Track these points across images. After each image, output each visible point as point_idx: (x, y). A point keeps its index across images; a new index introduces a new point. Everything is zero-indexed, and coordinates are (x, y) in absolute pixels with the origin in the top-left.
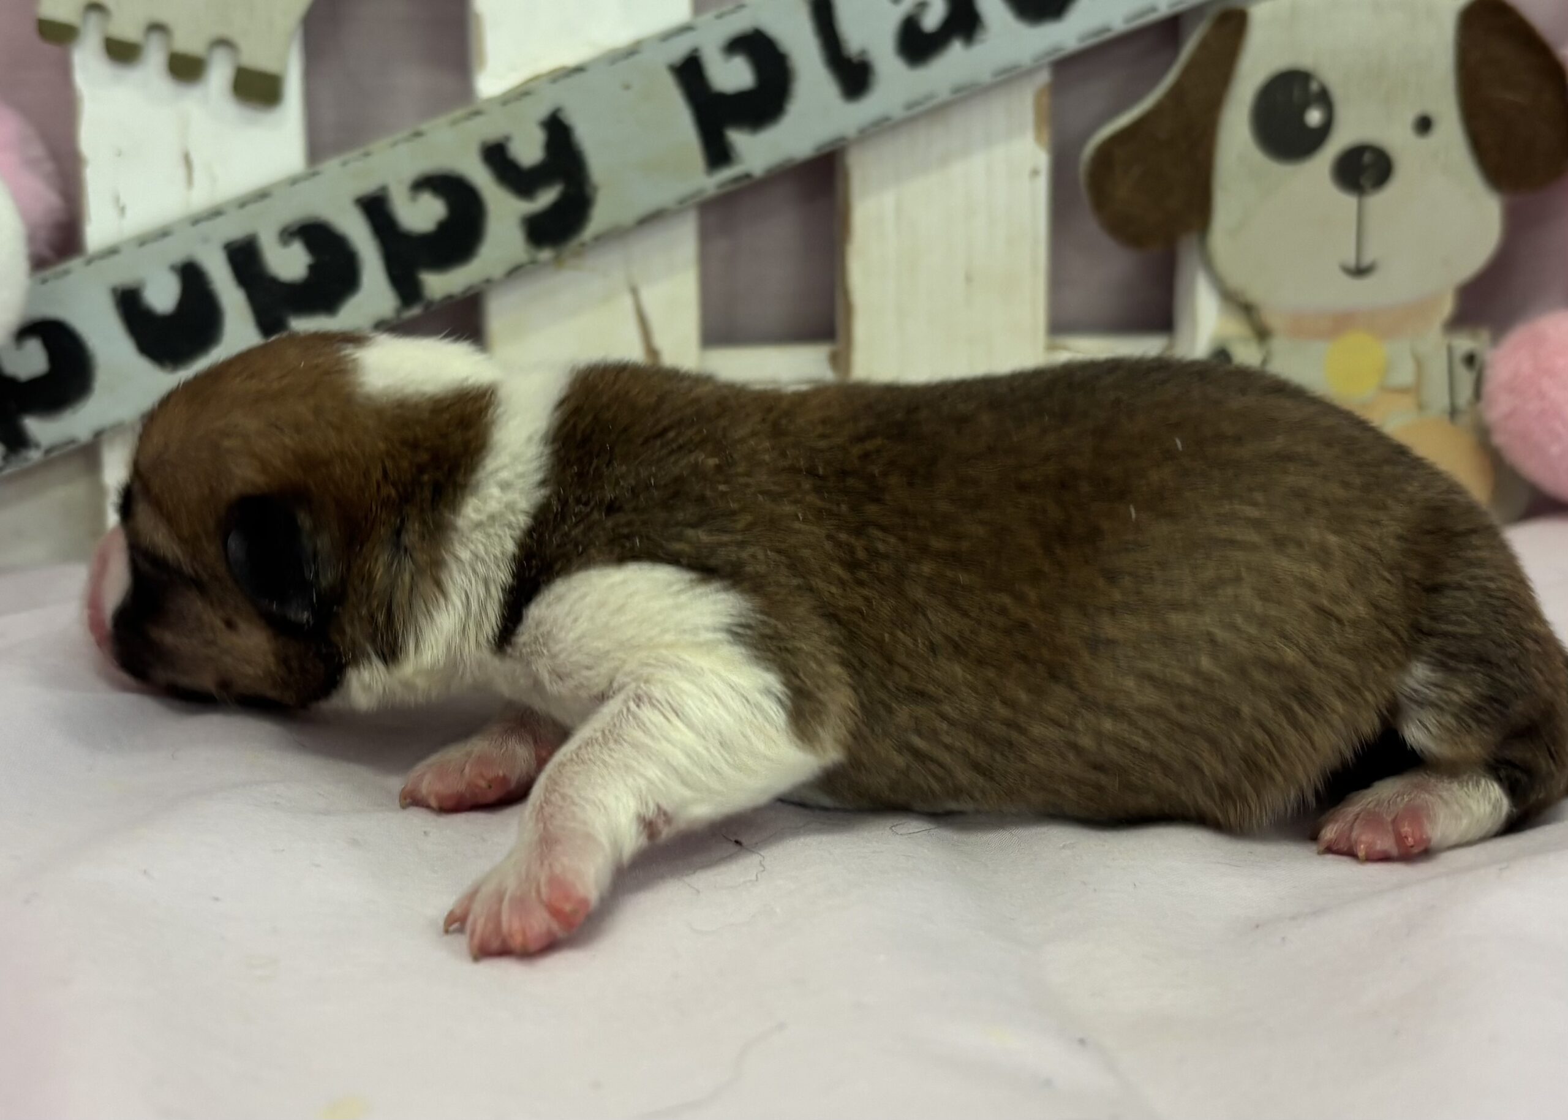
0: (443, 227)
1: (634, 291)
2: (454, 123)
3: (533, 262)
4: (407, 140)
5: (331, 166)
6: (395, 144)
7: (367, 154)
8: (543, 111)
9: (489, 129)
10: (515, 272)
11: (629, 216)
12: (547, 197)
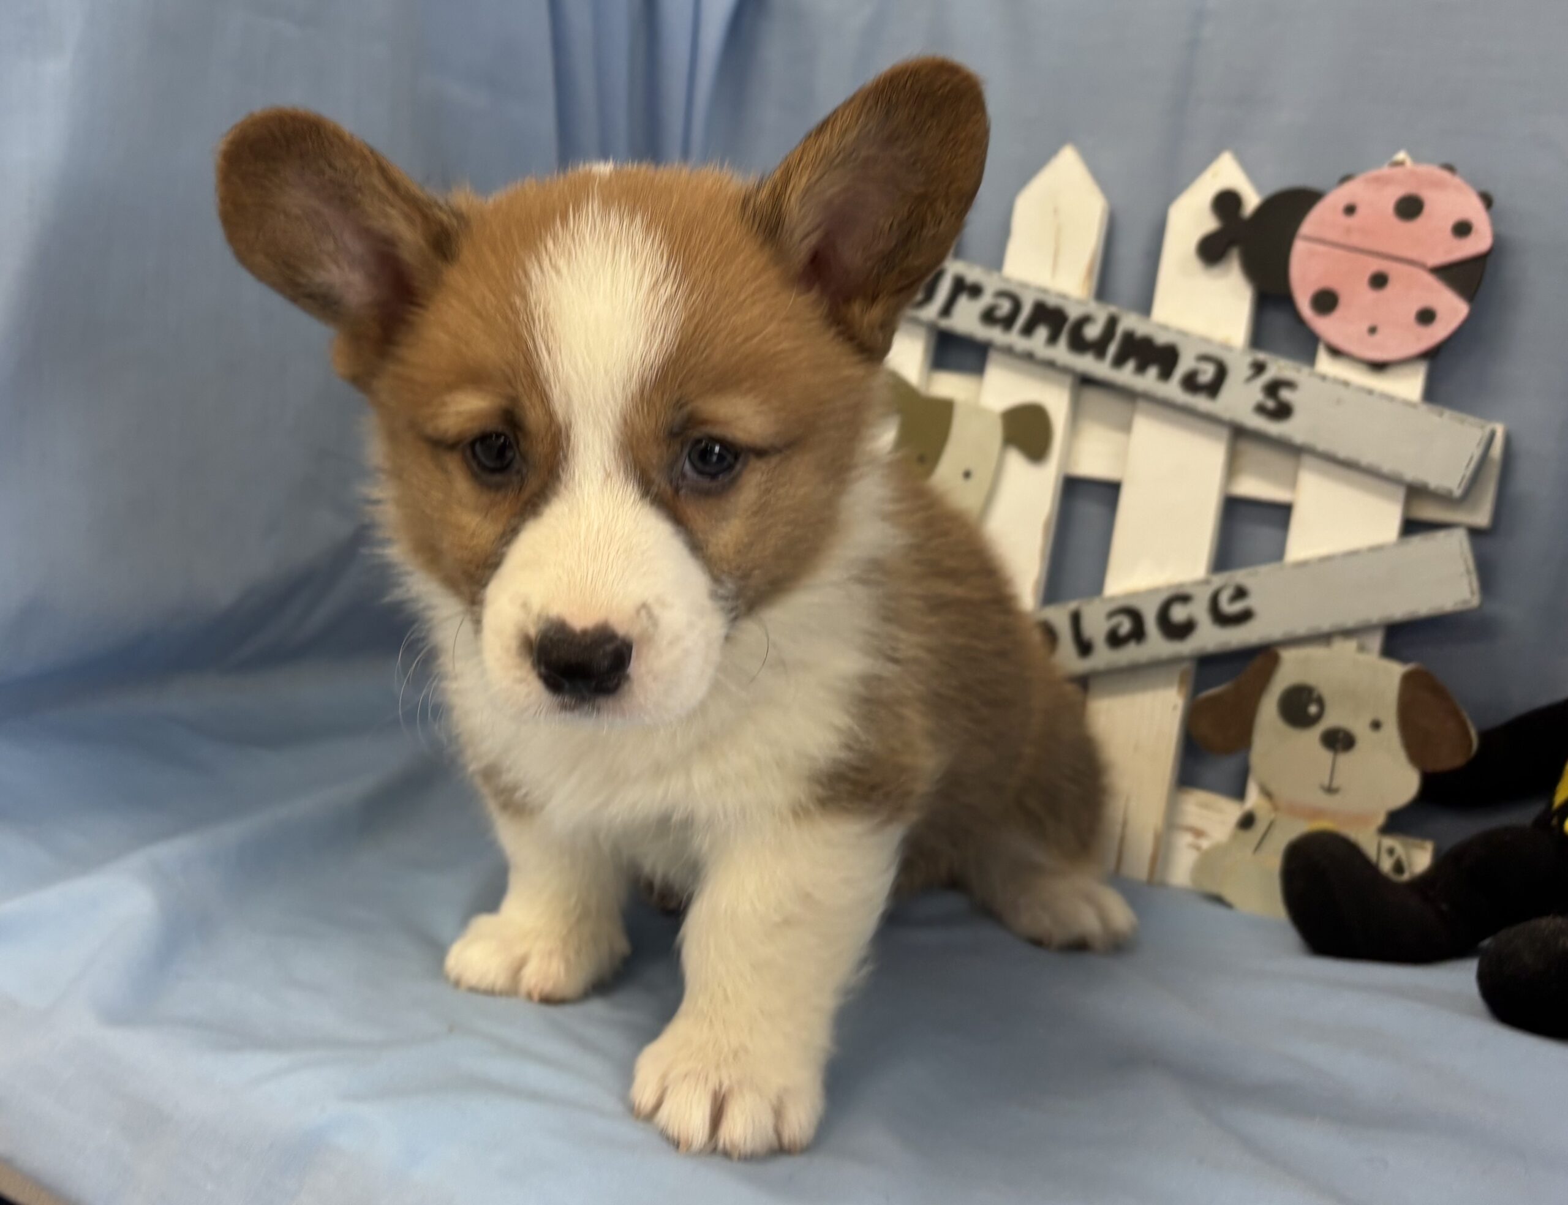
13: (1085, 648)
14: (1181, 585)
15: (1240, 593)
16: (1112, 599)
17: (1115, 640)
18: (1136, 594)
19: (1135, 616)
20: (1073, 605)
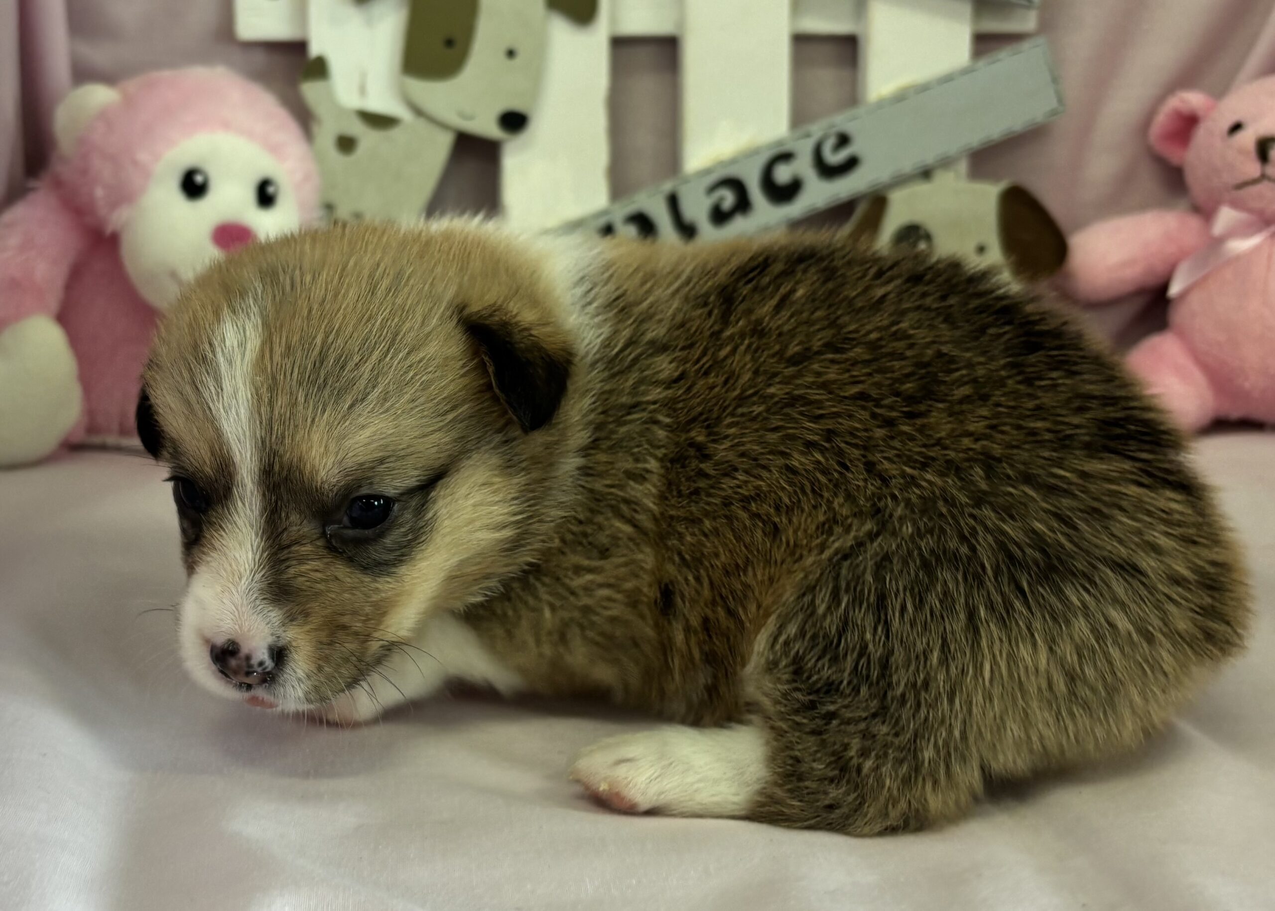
13: (687, 230)
14: (780, 143)
15: (843, 140)
16: (707, 172)
17: (719, 216)
18: (733, 161)
19: (737, 185)
20: (668, 186)
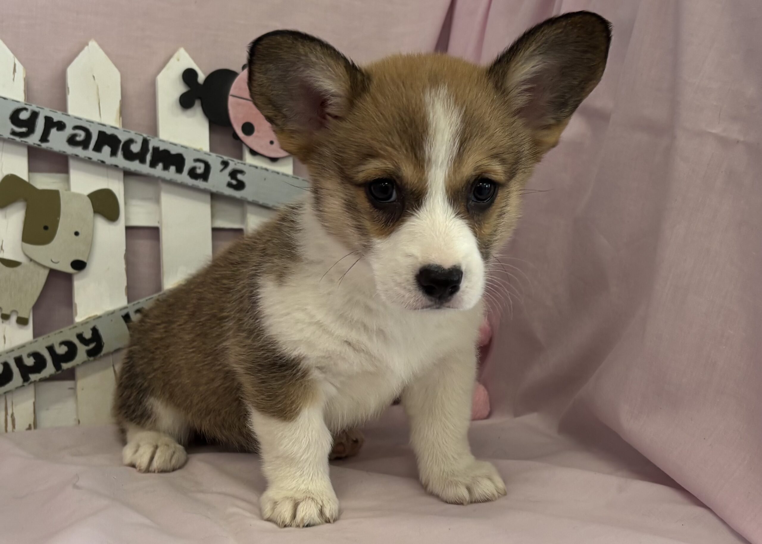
0: (67, 353)
1: (113, 366)
2: (70, 329)
3: (89, 360)
4: (59, 333)
5: (40, 339)
6: (55, 334)
7: (49, 337)
8: (91, 326)
9: (78, 331)
10: (84, 363)
11: (112, 350)
12: (92, 346)
